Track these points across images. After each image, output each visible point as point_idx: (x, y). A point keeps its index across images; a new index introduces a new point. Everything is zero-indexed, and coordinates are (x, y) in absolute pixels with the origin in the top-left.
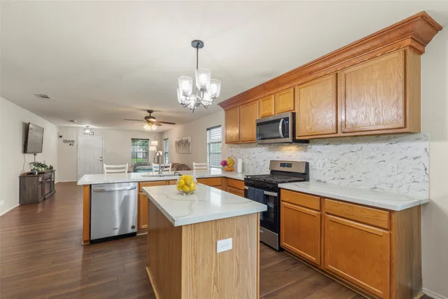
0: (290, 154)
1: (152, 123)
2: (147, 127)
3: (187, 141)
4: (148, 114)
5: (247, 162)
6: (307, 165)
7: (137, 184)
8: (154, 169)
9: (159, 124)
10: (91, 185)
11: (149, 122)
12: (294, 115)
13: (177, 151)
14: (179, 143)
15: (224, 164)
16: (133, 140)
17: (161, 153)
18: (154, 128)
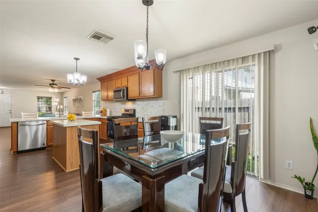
0: (130, 105)
1: (55, 88)
2: (51, 90)
3: (80, 99)
4: (52, 82)
5: (113, 110)
6: (134, 110)
7: (45, 122)
8: (56, 115)
9: (60, 88)
10: (18, 122)
11: (52, 87)
12: (127, 88)
13: (73, 105)
14: (75, 100)
15: (102, 112)
16: (39, 98)
17: (61, 107)
18: (56, 90)
